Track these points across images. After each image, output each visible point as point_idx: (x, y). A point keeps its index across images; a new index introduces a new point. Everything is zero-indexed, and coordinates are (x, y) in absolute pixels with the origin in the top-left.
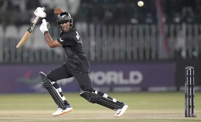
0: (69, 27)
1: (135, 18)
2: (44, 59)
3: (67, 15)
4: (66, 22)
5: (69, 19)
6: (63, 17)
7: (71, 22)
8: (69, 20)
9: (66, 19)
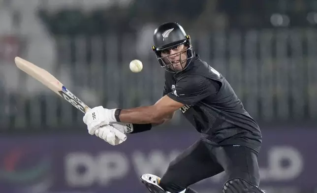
0: (184, 57)
1: (281, 13)
2: (52, 120)
3: (177, 28)
4: (175, 45)
5: (182, 38)
6: (166, 34)
7: (187, 45)
8: (183, 41)
9: (174, 40)
